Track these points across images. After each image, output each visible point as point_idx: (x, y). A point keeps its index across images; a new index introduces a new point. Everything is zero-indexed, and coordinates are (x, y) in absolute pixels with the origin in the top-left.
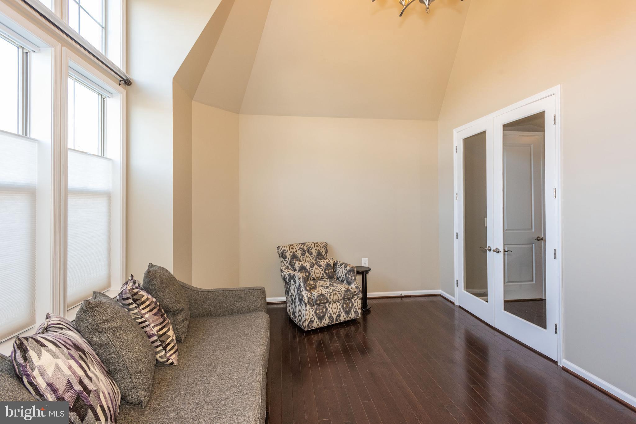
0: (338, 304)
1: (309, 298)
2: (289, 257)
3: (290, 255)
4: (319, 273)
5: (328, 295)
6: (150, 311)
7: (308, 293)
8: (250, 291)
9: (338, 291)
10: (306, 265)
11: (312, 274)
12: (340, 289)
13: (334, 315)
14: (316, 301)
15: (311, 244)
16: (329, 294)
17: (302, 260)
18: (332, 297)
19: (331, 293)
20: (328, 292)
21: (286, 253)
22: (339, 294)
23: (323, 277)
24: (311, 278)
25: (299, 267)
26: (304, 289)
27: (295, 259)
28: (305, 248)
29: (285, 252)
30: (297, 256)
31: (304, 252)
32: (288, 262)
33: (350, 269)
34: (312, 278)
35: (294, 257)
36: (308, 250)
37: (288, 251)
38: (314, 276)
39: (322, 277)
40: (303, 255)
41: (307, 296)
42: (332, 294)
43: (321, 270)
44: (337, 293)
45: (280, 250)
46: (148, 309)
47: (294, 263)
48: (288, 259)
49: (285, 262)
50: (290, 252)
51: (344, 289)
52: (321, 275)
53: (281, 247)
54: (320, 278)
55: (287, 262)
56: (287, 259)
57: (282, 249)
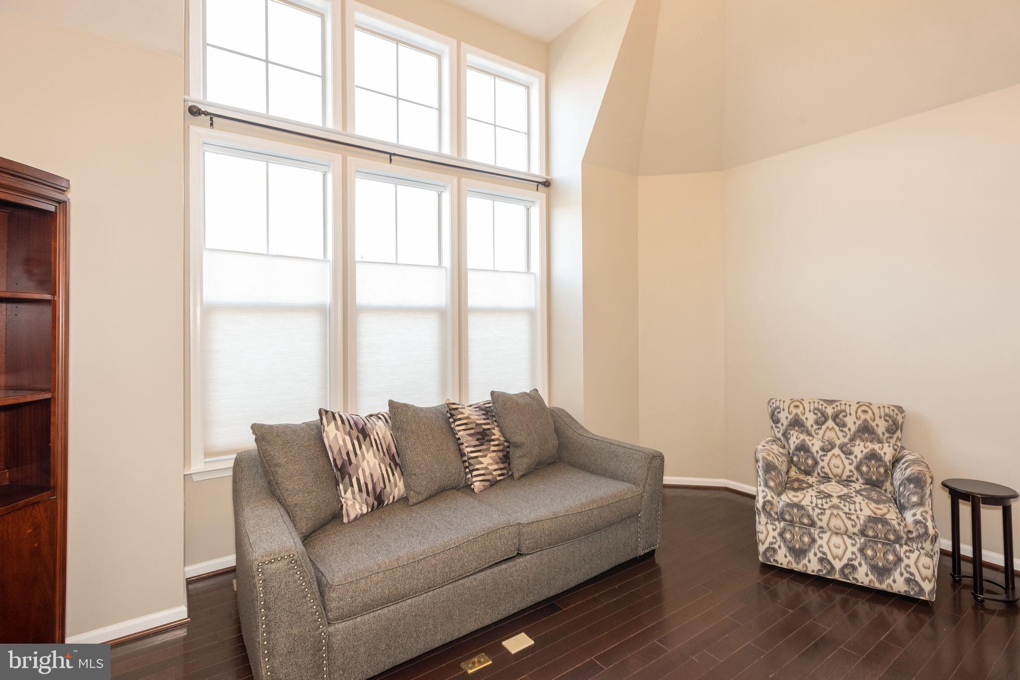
0: (849, 542)
1: (769, 501)
2: (785, 422)
3: (787, 418)
4: (841, 467)
5: (813, 509)
6: (465, 430)
7: (768, 493)
8: (631, 451)
9: (847, 511)
10: (813, 444)
11: (821, 464)
12: (856, 511)
13: (834, 559)
14: (782, 513)
15: (850, 405)
16: (817, 511)
17: (813, 433)
18: (825, 518)
19: (824, 509)
20: (817, 505)
21: (779, 413)
22: (849, 518)
23: (852, 479)
24: (820, 471)
25: (795, 444)
26: (762, 483)
27: (797, 428)
28: (830, 411)
29: (778, 410)
30: (803, 423)
31: (823, 419)
32: (781, 431)
33: (910, 476)
34: (823, 472)
35: (797, 423)
36: (835, 417)
37: (784, 410)
38: (827, 470)
39: (849, 477)
40: (819, 423)
41: (764, 497)
42: (828, 512)
43: (846, 462)
44: (843, 515)
45: (771, 406)
46: (463, 427)
47: (789, 434)
48: (782, 425)
49: (776, 430)
50: (789, 413)
51: (867, 512)
52: (847, 473)
53: (774, 401)
54: (844, 477)
55: (779, 430)
56: (779, 425)
57: (774, 405)
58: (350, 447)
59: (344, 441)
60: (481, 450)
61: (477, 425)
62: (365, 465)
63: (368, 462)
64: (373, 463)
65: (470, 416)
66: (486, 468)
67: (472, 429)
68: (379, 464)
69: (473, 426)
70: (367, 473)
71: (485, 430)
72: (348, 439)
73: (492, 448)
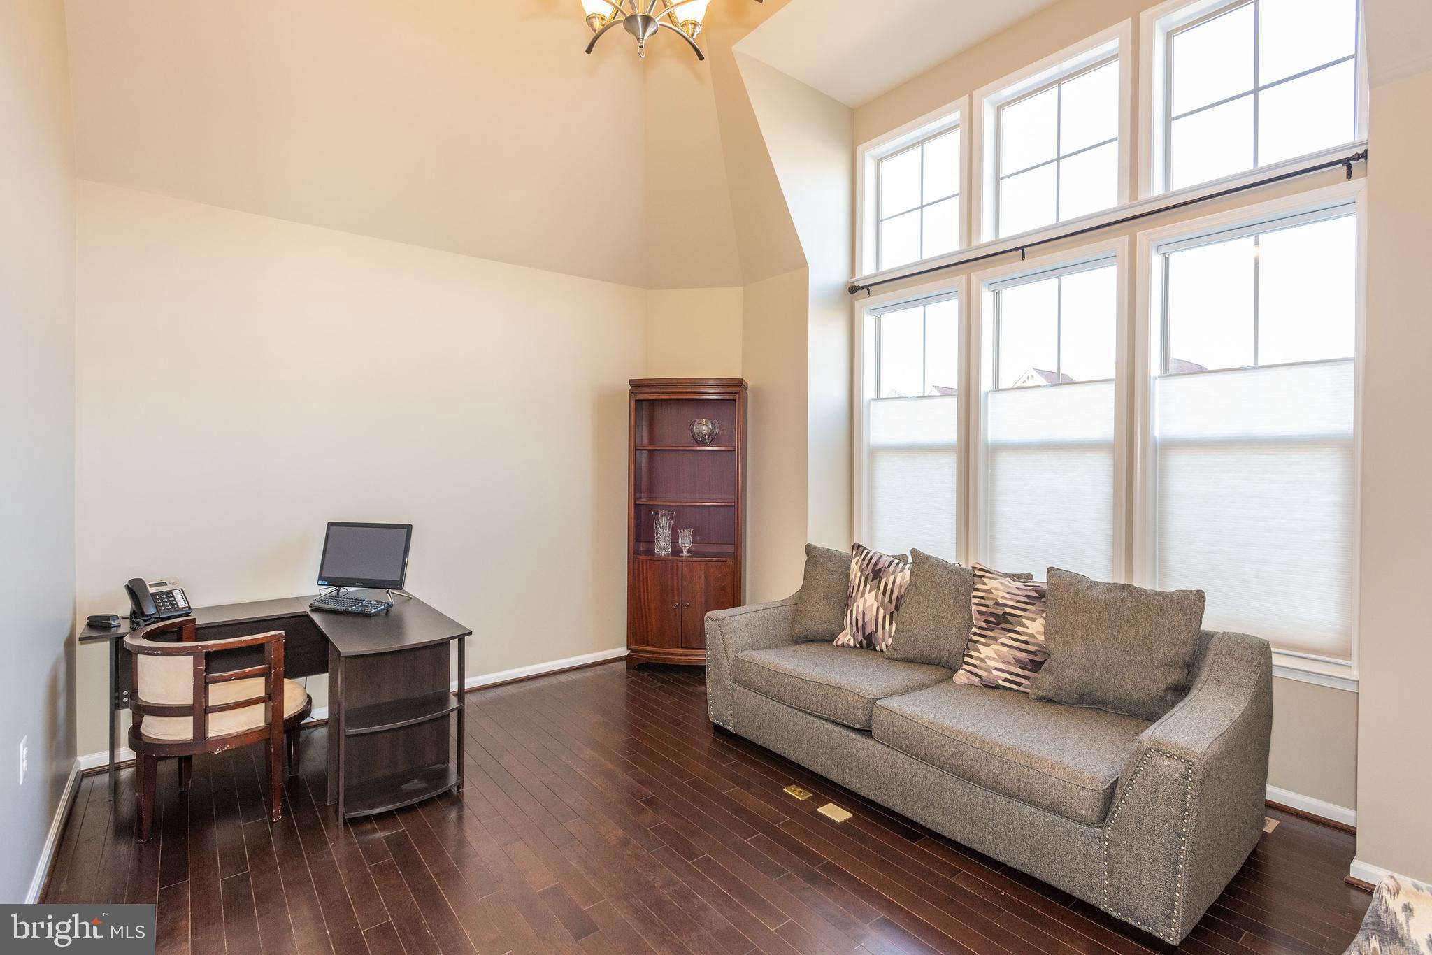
58: (857, 583)
59: (856, 574)
60: (986, 636)
61: (997, 604)
62: (861, 602)
63: (865, 601)
64: (871, 603)
65: (993, 591)
66: (982, 660)
67: (987, 606)
68: (878, 608)
69: (990, 603)
70: (860, 610)
71: (1006, 613)
72: (859, 573)
73: (1003, 640)
